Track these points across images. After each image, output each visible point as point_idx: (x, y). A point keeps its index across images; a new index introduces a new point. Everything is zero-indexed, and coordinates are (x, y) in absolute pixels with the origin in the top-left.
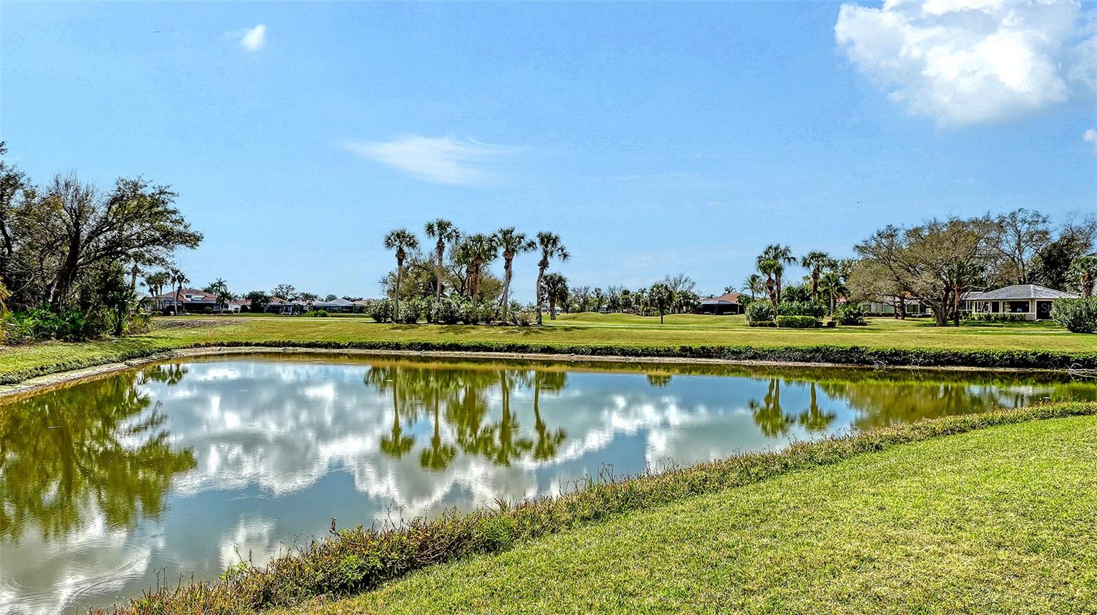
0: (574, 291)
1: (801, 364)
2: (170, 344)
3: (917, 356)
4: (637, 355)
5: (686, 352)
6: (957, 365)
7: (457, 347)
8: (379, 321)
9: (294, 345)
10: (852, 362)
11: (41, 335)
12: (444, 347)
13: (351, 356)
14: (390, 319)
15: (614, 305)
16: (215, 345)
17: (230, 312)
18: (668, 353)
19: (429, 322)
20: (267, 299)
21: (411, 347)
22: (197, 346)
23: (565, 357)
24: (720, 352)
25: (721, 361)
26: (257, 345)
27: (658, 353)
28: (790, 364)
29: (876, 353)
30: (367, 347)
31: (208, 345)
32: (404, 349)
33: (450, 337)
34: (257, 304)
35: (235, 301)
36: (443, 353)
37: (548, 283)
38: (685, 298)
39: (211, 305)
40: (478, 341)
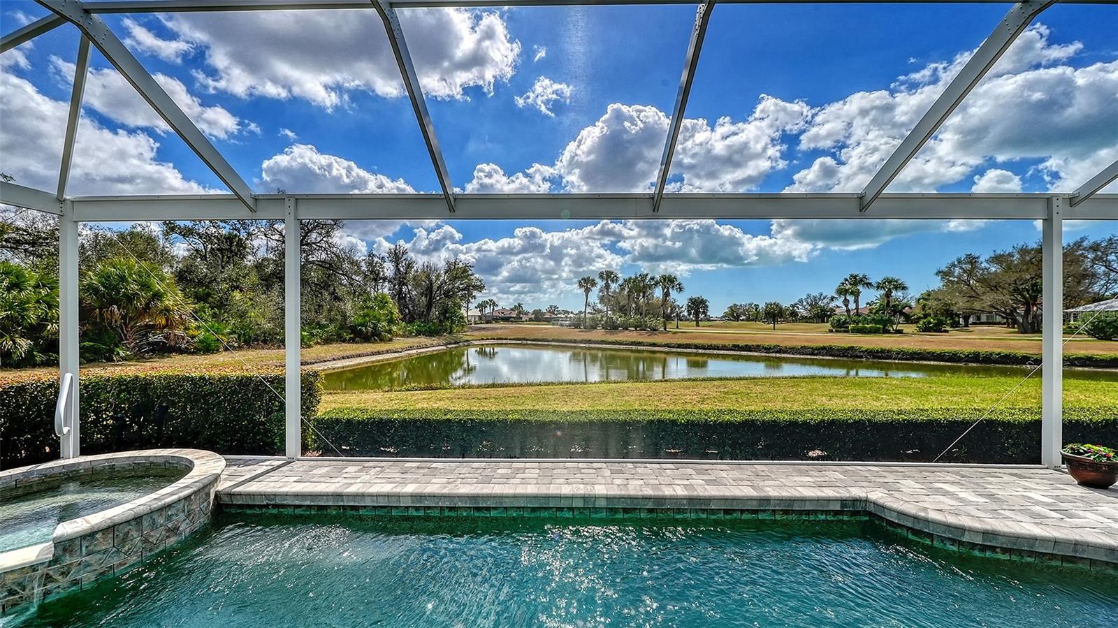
1: (809, 357)
4: (705, 349)
5: (736, 347)
6: (929, 360)
7: (605, 342)
8: (576, 328)
9: (527, 340)
10: (847, 356)
11: (419, 333)
12: (597, 343)
13: (554, 346)
14: (581, 327)
18: (724, 348)
19: (602, 328)
20: (543, 314)
21: (581, 342)
22: (482, 339)
23: (661, 349)
24: (757, 348)
25: (756, 354)
29: (866, 351)
31: (487, 339)
32: (578, 343)
34: (538, 317)
35: (526, 314)
36: (597, 346)
37: (693, 303)
38: (822, 310)
39: (514, 318)
40: (617, 339)
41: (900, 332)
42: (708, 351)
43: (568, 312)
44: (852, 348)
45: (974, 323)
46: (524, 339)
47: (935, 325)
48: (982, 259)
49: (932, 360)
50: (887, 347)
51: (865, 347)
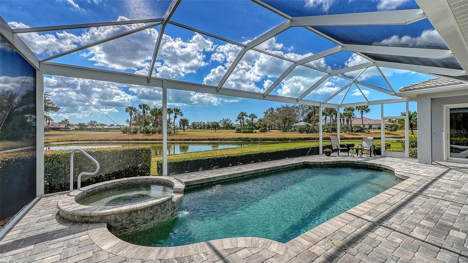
0: (197, 123)
1: (235, 142)
2: (48, 141)
3: (260, 139)
5: (209, 139)
6: (268, 141)
7: (147, 140)
8: (124, 133)
9: (94, 140)
12: (143, 140)
14: (128, 132)
15: (209, 127)
16: (65, 141)
17: (70, 130)
18: (205, 140)
19: (141, 133)
20: (86, 126)
21: (133, 140)
22: (58, 141)
23: (178, 142)
25: (217, 142)
26: (80, 141)
27: (202, 140)
28: (233, 142)
30: (118, 141)
31: (62, 141)
32: (130, 141)
33: (146, 137)
34: (82, 127)
35: (73, 126)
36: (143, 142)
37: (182, 121)
38: (228, 125)
39: (63, 128)
40: (153, 138)
41: (256, 132)
42: (198, 142)
43: (104, 125)
44: (248, 138)
45: (271, 129)
46: (92, 140)
47: (264, 130)
48: (274, 109)
49: (269, 141)
50: (257, 137)
51: (251, 137)
